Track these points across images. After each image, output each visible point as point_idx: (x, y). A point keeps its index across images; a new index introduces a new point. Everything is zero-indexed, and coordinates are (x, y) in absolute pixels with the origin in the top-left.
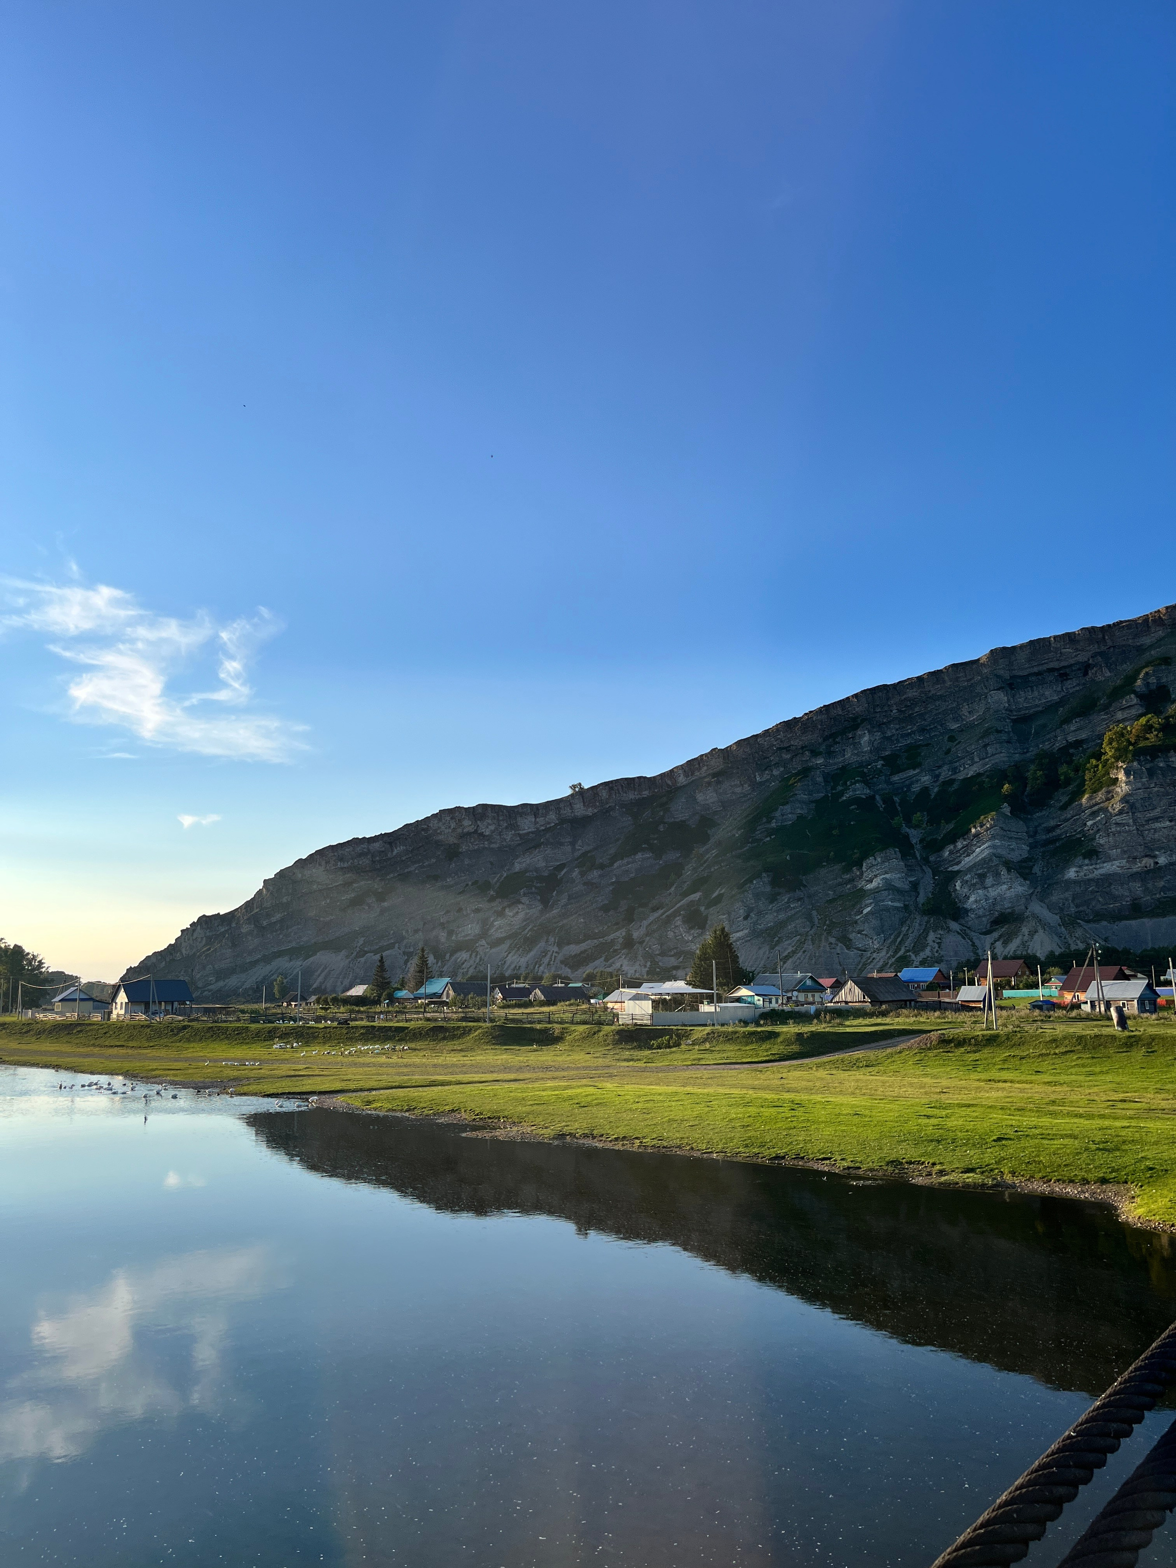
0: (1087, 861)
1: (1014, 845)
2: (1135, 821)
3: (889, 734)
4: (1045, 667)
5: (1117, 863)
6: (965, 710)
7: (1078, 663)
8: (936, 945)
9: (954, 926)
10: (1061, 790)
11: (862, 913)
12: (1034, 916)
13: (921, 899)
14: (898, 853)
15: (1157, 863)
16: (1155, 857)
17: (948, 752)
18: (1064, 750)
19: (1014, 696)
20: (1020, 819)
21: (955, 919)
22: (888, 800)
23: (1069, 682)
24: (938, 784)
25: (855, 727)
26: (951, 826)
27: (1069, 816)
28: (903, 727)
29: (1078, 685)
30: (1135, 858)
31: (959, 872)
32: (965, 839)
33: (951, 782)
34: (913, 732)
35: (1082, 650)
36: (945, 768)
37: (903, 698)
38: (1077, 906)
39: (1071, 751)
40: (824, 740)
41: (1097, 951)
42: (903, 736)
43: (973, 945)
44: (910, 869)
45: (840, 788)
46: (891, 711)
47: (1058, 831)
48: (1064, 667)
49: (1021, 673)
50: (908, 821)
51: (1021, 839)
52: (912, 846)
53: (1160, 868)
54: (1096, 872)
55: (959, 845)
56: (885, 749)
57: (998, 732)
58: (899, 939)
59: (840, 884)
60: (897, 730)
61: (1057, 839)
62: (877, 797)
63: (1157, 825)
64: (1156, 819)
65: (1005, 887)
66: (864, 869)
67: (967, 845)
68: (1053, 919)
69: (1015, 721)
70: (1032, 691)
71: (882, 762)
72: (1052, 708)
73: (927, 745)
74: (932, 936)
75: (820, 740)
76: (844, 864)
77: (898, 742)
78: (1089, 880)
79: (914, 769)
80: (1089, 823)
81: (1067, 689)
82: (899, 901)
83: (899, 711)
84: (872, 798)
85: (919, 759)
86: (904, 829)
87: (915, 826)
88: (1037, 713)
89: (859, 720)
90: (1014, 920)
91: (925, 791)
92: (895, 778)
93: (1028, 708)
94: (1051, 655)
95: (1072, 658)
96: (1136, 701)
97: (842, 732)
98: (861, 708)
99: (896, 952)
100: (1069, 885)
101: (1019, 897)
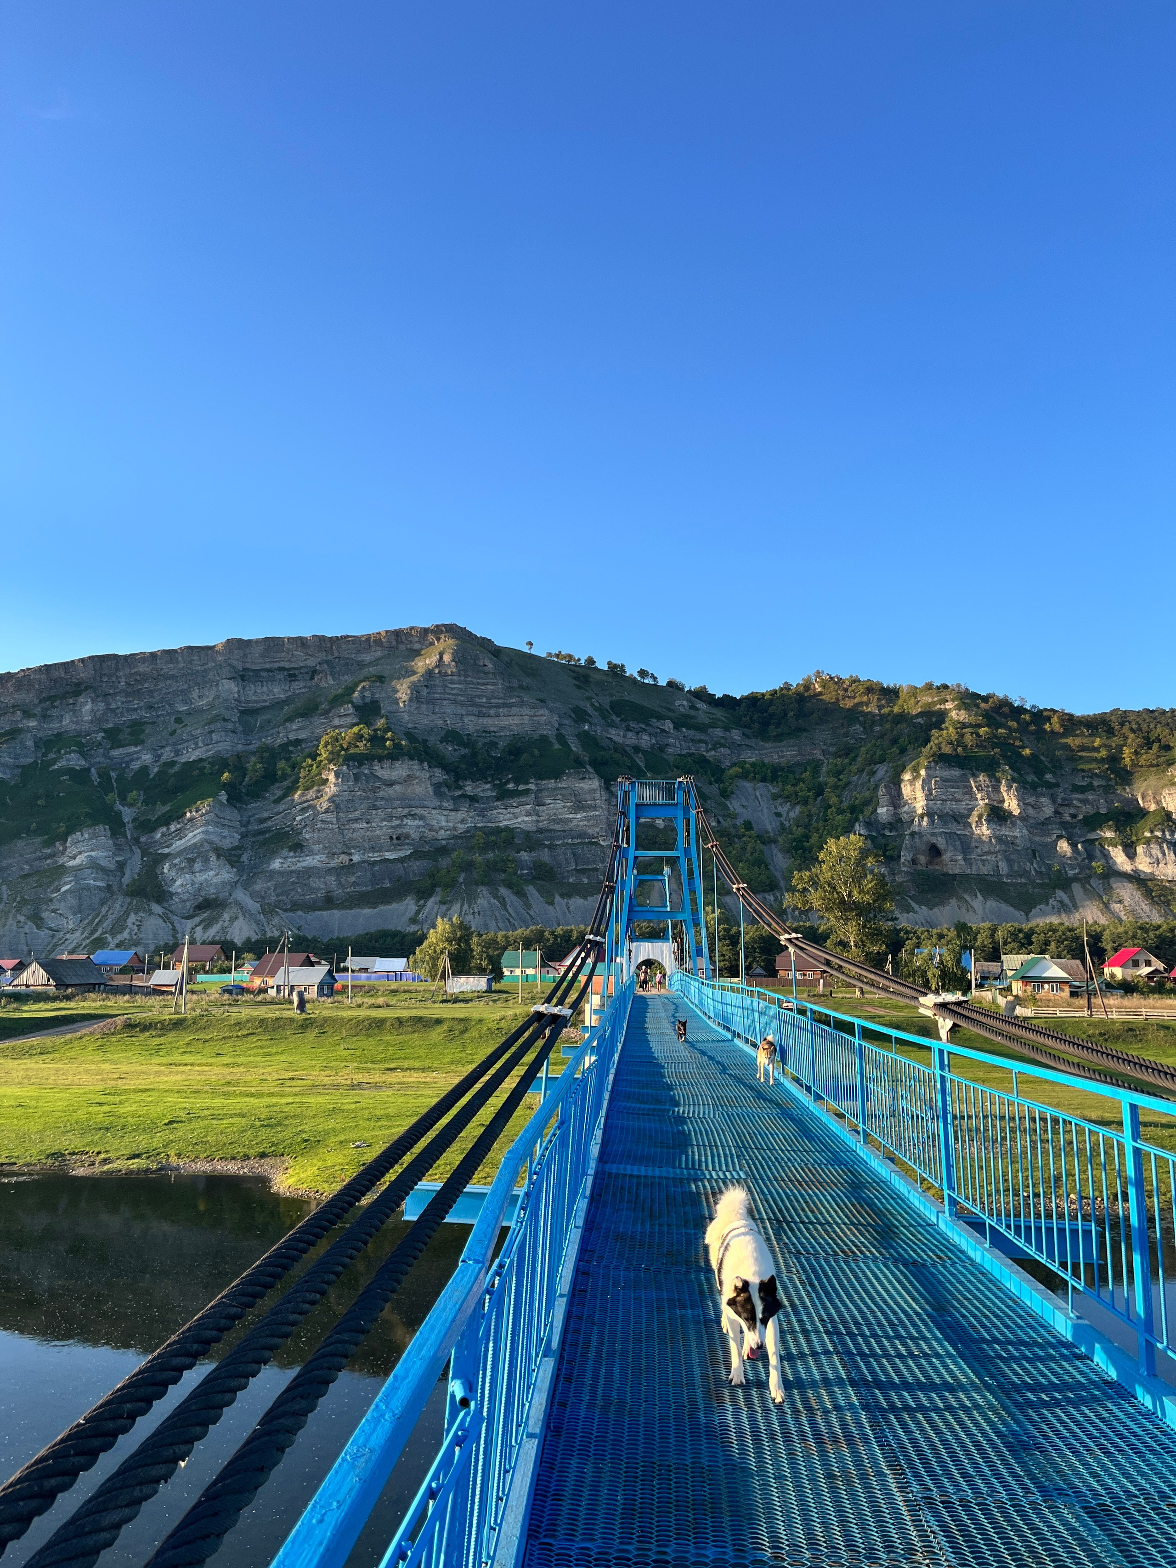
0: (292, 854)
1: (226, 833)
2: (338, 820)
3: (113, 706)
4: (277, 665)
5: (318, 857)
6: (195, 694)
7: (306, 667)
8: (136, 928)
9: (157, 908)
10: (277, 785)
11: (59, 890)
12: (237, 903)
13: (126, 880)
14: (108, 830)
15: (351, 860)
16: (351, 854)
17: (173, 733)
18: (284, 746)
19: (244, 688)
20: (235, 807)
21: (158, 902)
22: (104, 775)
23: (297, 683)
24: (158, 764)
25: (77, 693)
26: (167, 808)
27: (281, 810)
28: (130, 702)
29: (305, 687)
30: (334, 854)
31: (168, 855)
32: (179, 823)
33: (173, 763)
34: (140, 708)
35: (312, 656)
36: (168, 749)
37: (133, 671)
38: (278, 896)
39: (291, 748)
40: (40, 702)
41: (288, 938)
42: (128, 710)
43: (174, 929)
44: (119, 848)
45: (52, 756)
46: (119, 683)
47: (269, 823)
48: (294, 668)
49: (254, 667)
50: (123, 798)
51: (234, 827)
52: (123, 825)
53: (354, 864)
54: (299, 865)
55: (173, 828)
56: (107, 721)
57: (225, 720)
58: (97, 920)
59: (39, 859)
60: (123, 703)
61: (268, 830)
62: (93, 770)
63: (356, 826)
64: (356, 820)
65: (212, 873)
66: (68, 844)
67: (180, 829)
68: (253, 906)
69: (243, 713)
70: (262, 686)
71: (103, 734)
72: (278, 705)
73: (153, 723)
74: (132, 918)
75: (36, 701)
76: (46, 837)
77: (123, 716)
78: (292, 872)
79: (136, 746)
80: (298, 818)
81: (294, 689)
82: (102, 880)
83: (127, 684)
84: (87, 770)
85: (142, 737)
86: (118, 806)
87: (131, 805)
88: (264, 708)
89: (83, 687)
90: (217, 906)
91: (145, 769)
92: (115, 753)
93: (255, 701)
94: (283, 654)
95: (301, 660)
96: (351, 711)
97: (63, 697)
98: (83, 675)
99: (92, 933)
100: (272, 875)
101: (224, 884)
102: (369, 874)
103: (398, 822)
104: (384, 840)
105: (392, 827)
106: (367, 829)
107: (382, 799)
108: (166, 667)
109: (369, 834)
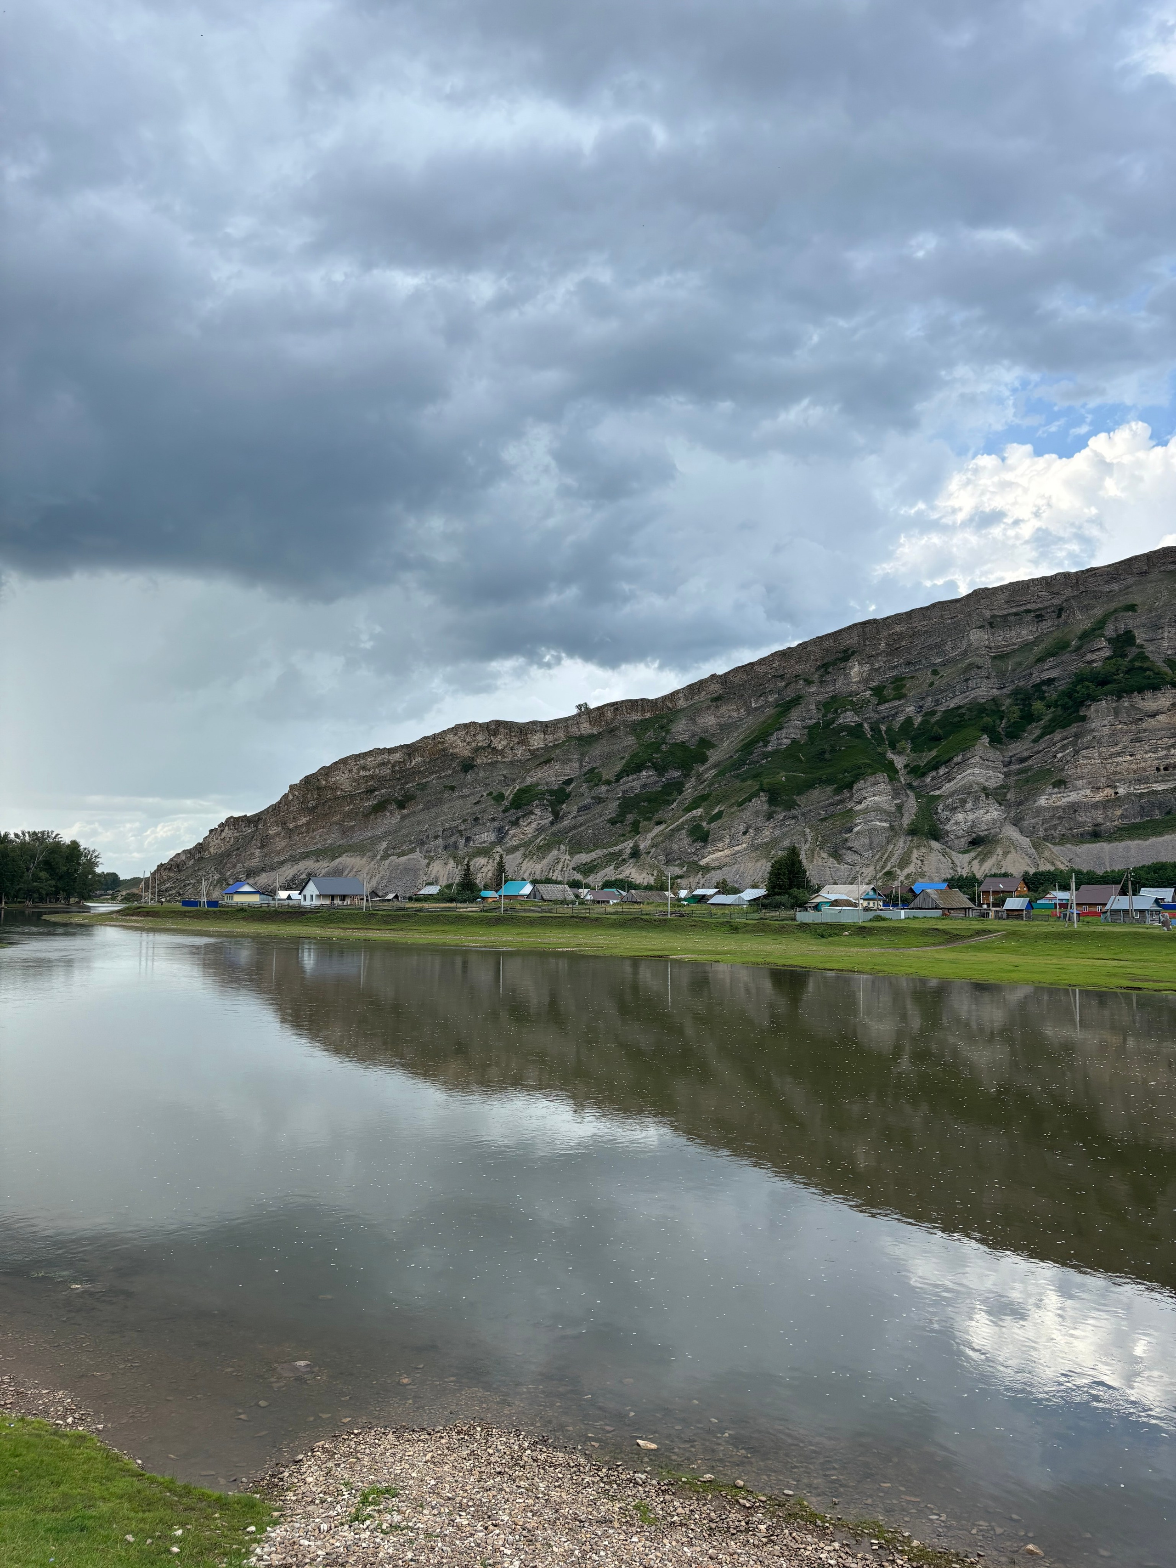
0: (1056, 790)
1: (991, 774)
2: (1100, 754)
3: (877, 666)
4: (1023, 608)
5: (1082, 792)
6: (948, 646)
7: (1053, 605)
8: (919, 862)
9: (935, 844)
10: (1034, 725)
11: (851, 831)
12: (1008, 838)
13: (906, 821)
14: (886, 777)
15: (1116, 793)
16: (1116, 787)
17: (932, 684)
18: (1037, 687)
19: (993, 634)
20: (997, 749)
21: (936, 838)
22: (875, 729)
23: (1044, 623)
24: (921, 714)
25: (846, 659)
26: (934, 753)
27: (1041, 748)
28: (890, 660)
29: (1053, 626)
30: (1098, 788)
31: (940, 796)
32: (946, 767)
33: (933, 713)
34: (900, 665)
35: (1057, 594)
36: (930, 699)
37: (891, 632)
38: (1046, 830)
39: (1044, 688)
40: (817, 670)
42: (889, 669)
43: (953, 863)
44: (896, 794)
45: (830, 716)
46: (880, 644)
47: (1030, 762)
48: (1039, 609)
49: (1001, 613)
50: (893, 748)
51: (996, 768)
52: (896, 771)
53: (1120, 797)
54: (1064, 800)
55: (941, 772)
56: (872, 680)
57: (979, 668)
59: (831, 804)
60: (884, 662)
61: (1030, 768)
62: (866, 726)
63: (1120, 759)
64: (1119, 754)
65: (982, 811)
66: (854, 791)
67: (949, 772)
68: (1025, 841)
69: (994, 658)
70: (1010, 630)
71: (870, 692)
72: (1027, 646)
74: (915, 854)
75: (813, 670)
76: (835, 786)
77: (885, 674)
78: (1058, 807)
79: (900, 699)
80: (1059, 755)
81: (1042, 629)
82: (885, 821)
83: (888, 645)
84: (860, 725)
85: (904, 691)
86: (890, 755)
87: (900, 753)
88: (1014, 651)
89: (850, 652)
90: (989, 842)
91: (909, 721)
92: (882, 708)
93: (1006, 646)
94: (1028, 597)
95: (1047, 600)
96: (1104, 644)
97: (834, 663)
98: (852, 640)
99: (883, 868)
100: (1039, 811)
101: (994, 821)
102: (1136, 806)
103: (1164, 753)
104: (1151, 772)
105: (1158, 759)
106: (1131, 762)
107: (1145, 730)
108: (919, 625)
109: (1134, 766)
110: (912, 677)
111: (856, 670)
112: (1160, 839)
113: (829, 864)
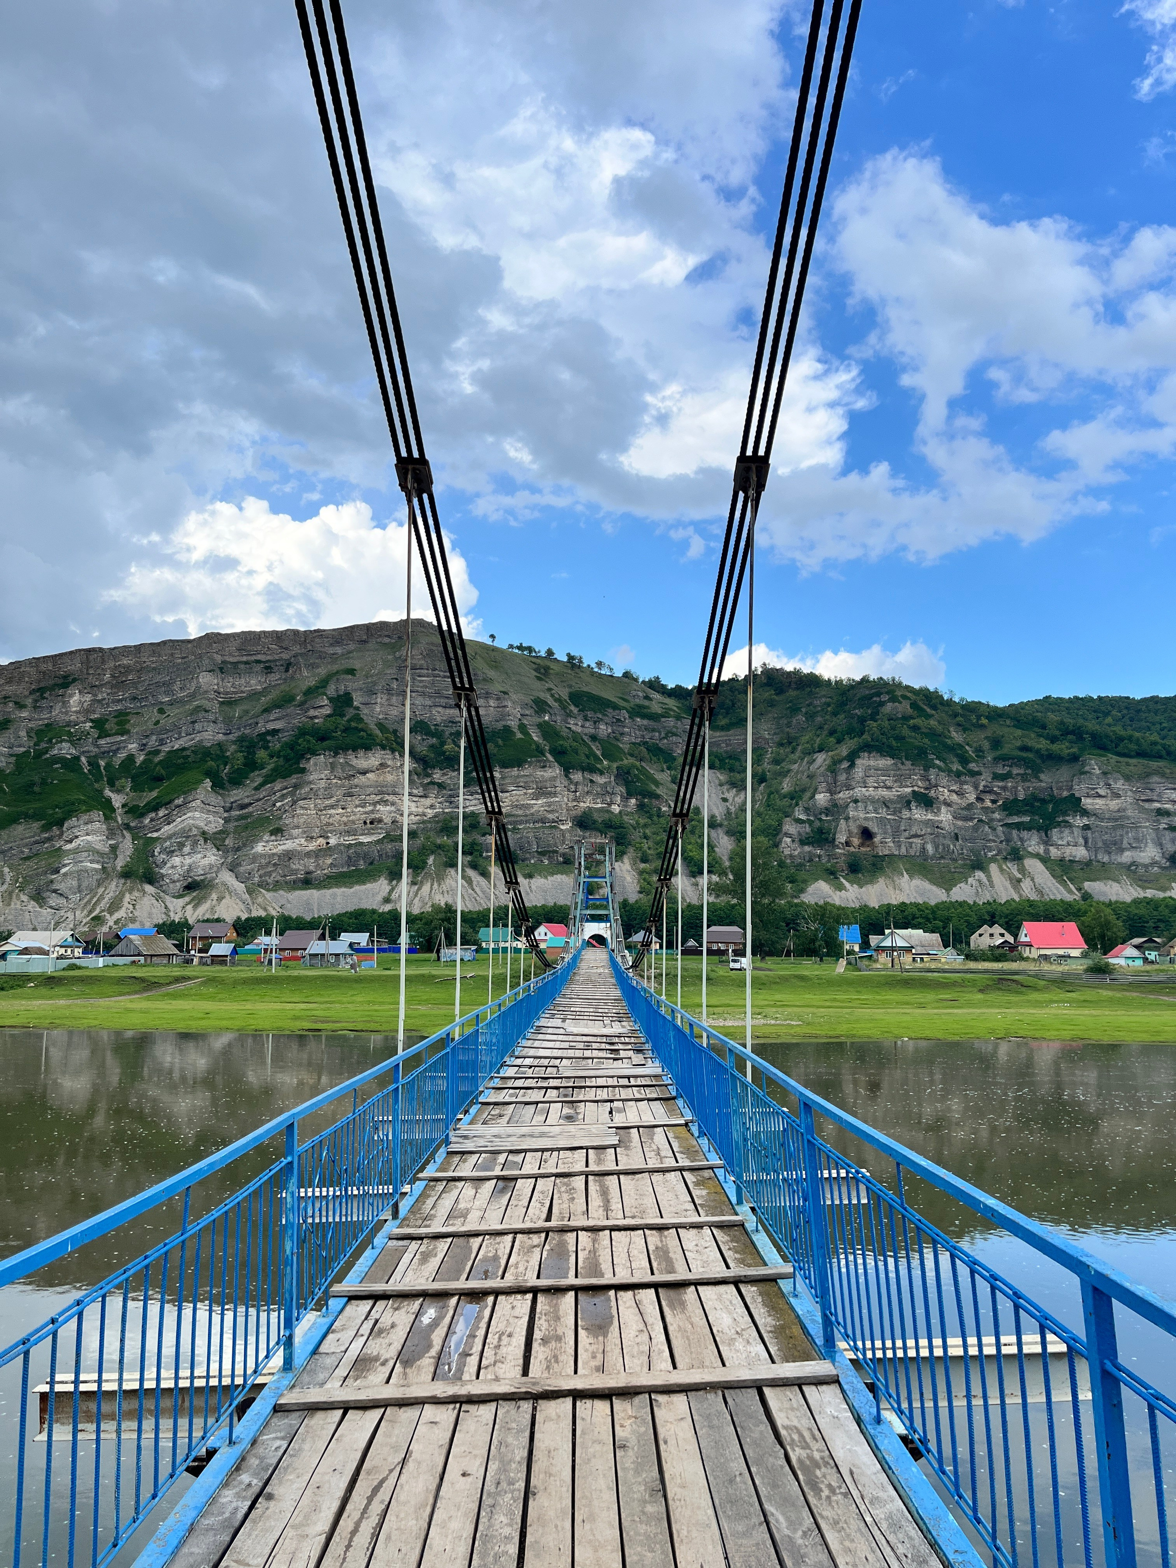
0: (273, 838)
1: (211, 818)
2: (315, 805)
3: (100, 697)
4: (253, 658)
5: (297, 841)
6: (176, 687)
7: (281, 659)
8: (131, 907)
9: (149, 888)
10: (257, 773)
11: (56, 872)
12: (224, 884)
13: (120, 863)
14: (100, 816)
15: (328, 843)
16: (328, 837)
17: (157, 723)
18: (262, 736)
19: (223, 680)
20: (219, 794)
21: (151, 882)
22: (93, 763)
23: (272, 675)
24: (144, 753)
25: (65, 685)
26: (154, 794)
27: (263, 796)
28: (115, 693)
29: (281, 679)
30: (312, 838)
31: (158, 838)
32: (166, 809)
33: (157, 752)
34: (125, 699)
35: (286, 649)
36: (154, 737)
37: (118, 663)
38: (260, 876)
39: (269, 738)
40: (30, 693)
42: (114, 702)
43: (166, 907)
44: (111, 834)
45: (43, 745)
46: (105, 675)
47: (250, 809)
48: (270, 661)
49: (232, 660)
50: (112, 785)
51: (217, 813)
52: (113, 810)
53: (330, 848)
54: (280, 848)
55: (161, 813)
56: (94, 712)
57: (206, 711)
59: (38, 842)
60: (108, 694)
61: (250, 815)
62: (83, 758)
63: (332, 811)
64: (332, 807)
65: (199, 856)
66: (65, 829)
67: (169, 814)
68: (240, 887)
69: (222, 703)
70: (240, 677)
71: (90, 724)
72: (254, 696)
74: (127, 898)
75: (27, 693)
76: (43, 822)
77: (109, 706)
78: (274, 854)
79: (122, 735)
80: (278, 804)
81: (270, 681)
82: (98, 862)
83: (112, 676)
84: (77, 758)
85: (127, 726)
86: (107, 793)
87: (118, 792)
88: (242, 699)
89: (70, 679)
90: (205, 887)
91: (131, 758)
92: (102, 742)
93: (235, 693)
94: (259, 648)
95: (275, 654)
96: (326, 702)
97: (52, 688)
98: (74, 667)
99: (90, 912)
100: (255, 858)
101: (211, 866)
102: (345, 855)
103: (371, 808)
104: (359, 825)
105: (366, 813)
106: (342, 815)
107: (356, 786)
108: (149, 660)
109: (344, 819)
110: (137, 713)
111: (76, 699)
112: (363, 887)
113: (30, 907)
